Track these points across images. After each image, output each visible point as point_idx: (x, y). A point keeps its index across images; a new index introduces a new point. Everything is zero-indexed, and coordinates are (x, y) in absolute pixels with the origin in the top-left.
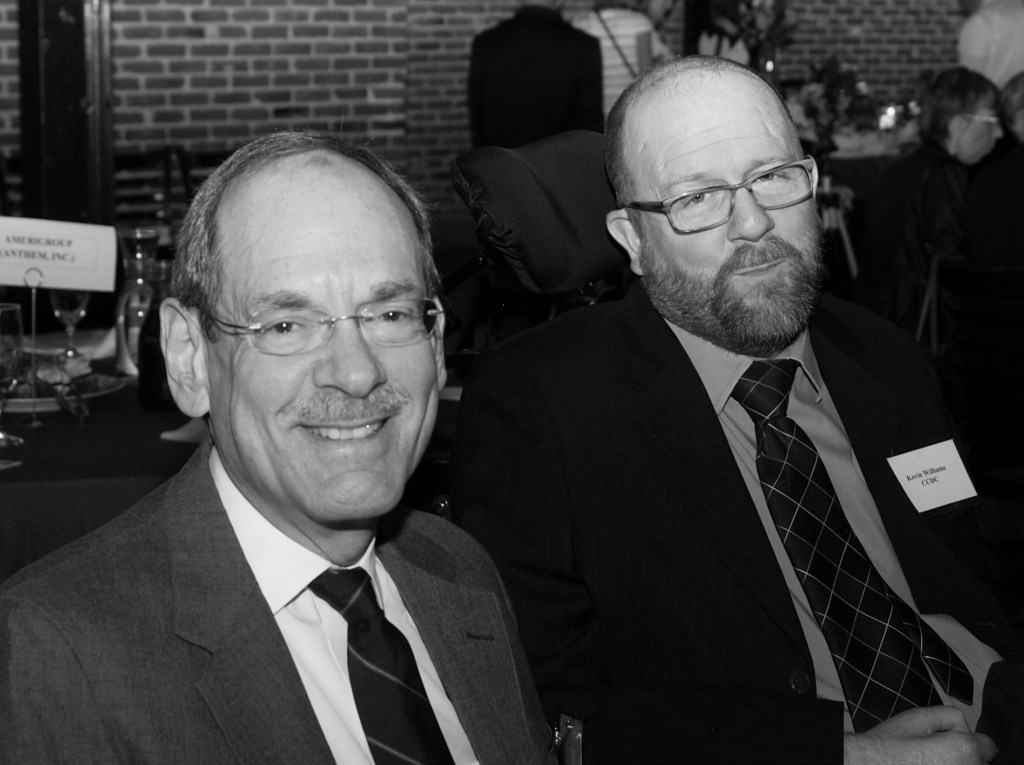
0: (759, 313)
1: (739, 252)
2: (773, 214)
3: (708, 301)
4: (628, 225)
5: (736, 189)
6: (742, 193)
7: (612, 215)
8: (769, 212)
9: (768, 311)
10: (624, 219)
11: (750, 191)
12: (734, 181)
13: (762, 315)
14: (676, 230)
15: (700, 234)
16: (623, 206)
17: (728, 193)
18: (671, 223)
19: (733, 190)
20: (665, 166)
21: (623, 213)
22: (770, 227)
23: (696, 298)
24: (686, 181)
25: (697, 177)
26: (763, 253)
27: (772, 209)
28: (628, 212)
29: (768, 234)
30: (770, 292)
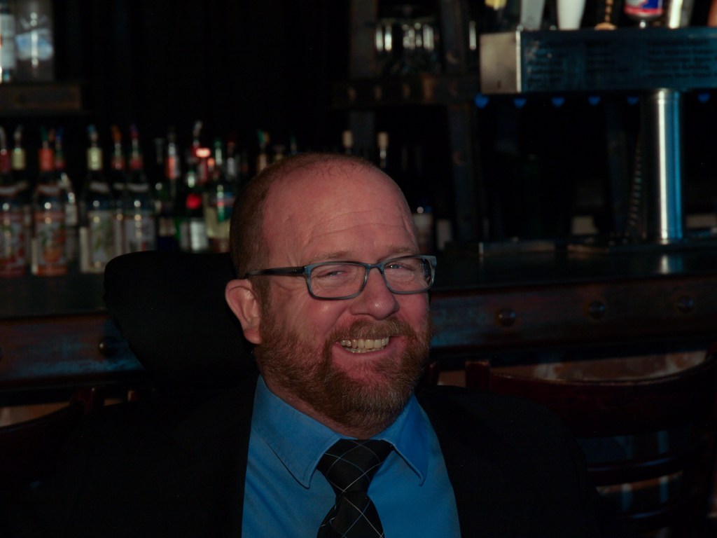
1: (357, 324)
2: (400, 298)
4: (248, 295)
5: (371, 268)
6: (374, 272)
7: (232, 285)
8: (397, 296)
10: (247, 289)
17: (363, 270)
18: (308, 287)
20: (310, 242)
21: (246, 283)
22: (396, 310)
25: (339, 255)
26: (380, 329)
27: (399, 293)
28: (253, 282)
29: (392, 316)
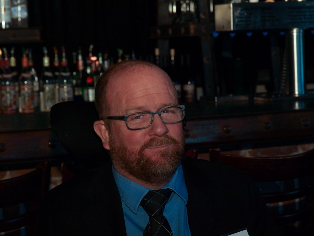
0: (157, 163)
1: (152, 140)
2: (168, 126)
3: (135, 160)
4: (103, 127)
5: (155, 114)
6: (156, 116)
7: (96, 123)
8: (167, 125)
9: (162, 162)
10: (103, 125)
11: (160, 115)
12: (154, 111)
13: (159, 164)
14: (128, 128)
15: (137, 131)
16: (102, 119)
17: (151, 115)
18: (127, 125)
19: (153, 114)
20: (126, 102)
21: (102, 122)
22: (167, 131)
23: (130, 159)
24: (135, 109)
25: (139, 108)
26: (162, 141)
27: (167, 124)
28: (105, 122)
29: (165, 134)
30: (163, 155)
